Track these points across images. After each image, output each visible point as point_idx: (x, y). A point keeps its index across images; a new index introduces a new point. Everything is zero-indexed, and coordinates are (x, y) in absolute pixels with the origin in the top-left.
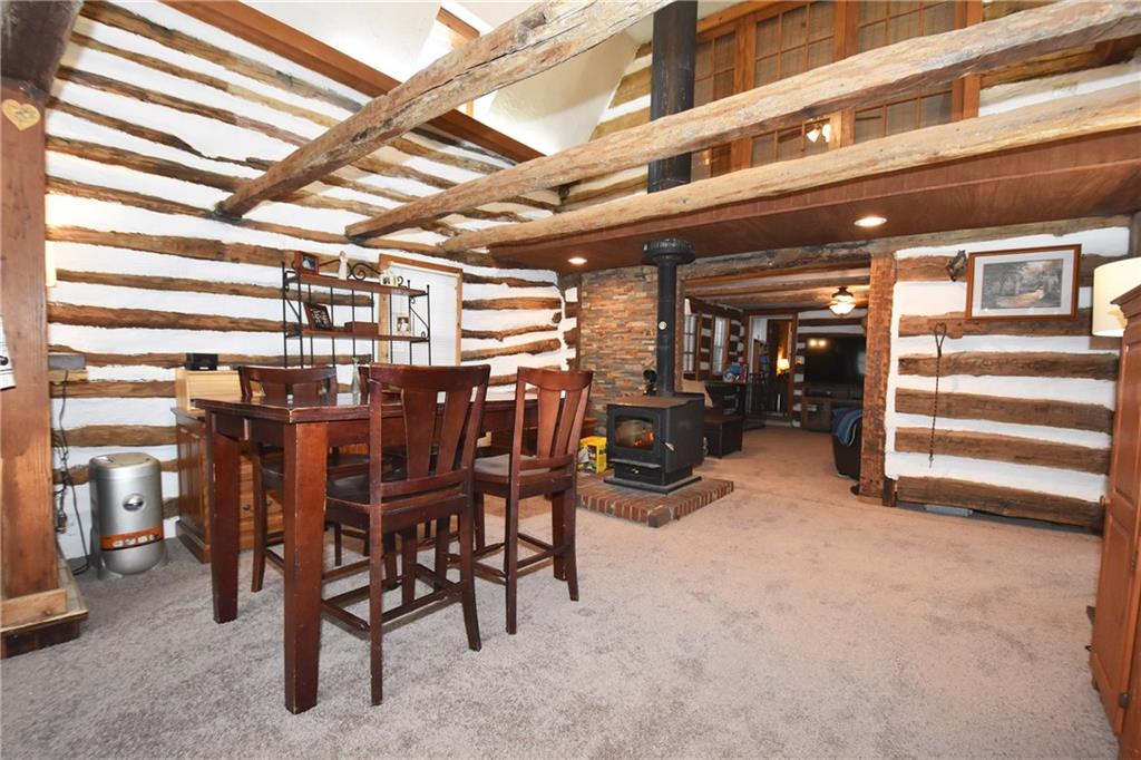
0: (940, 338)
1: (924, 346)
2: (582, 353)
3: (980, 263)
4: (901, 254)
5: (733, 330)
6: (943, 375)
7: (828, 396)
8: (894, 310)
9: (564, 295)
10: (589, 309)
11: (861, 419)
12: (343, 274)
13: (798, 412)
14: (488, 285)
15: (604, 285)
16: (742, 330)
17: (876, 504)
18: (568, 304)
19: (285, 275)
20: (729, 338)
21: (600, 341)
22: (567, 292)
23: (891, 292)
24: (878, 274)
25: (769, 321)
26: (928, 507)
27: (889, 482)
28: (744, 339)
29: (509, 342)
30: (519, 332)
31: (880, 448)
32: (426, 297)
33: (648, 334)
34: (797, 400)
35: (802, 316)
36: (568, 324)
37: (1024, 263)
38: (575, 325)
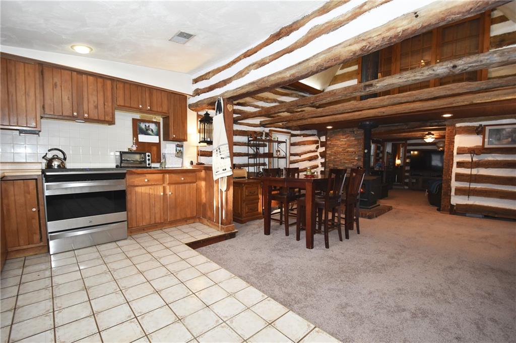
0: (472, 155)
1: (467, 158)
2: (327, 160)
3: (487, 128)
4: (458, 125)
5: (378, 148)
6: (473, 168)
7: (421, 176)
8: (455, 145)
9: (320, 139)
10: (330, 144)
11: (442, 184)
12: (264, 138)
13: (407, 182)
14: (297, 137)
15: (337, 135)
16: (382, 148)
17: (448, 214)
18: (321, 142)
19: (248, 138)
20: (376, 152)
21: (334, 155)
22: (321, 138)
23: (454, 138)
24: (449, 132)
25: (393, 144)
26: (467, 215)
27: (452, 206)
28: (383, 152)
29: (303, 157)
30: (305, 153)
31: (449, 194)
32: (285, 144)
33: (355, 153)
34: (407, 177)
35: (409, 142)
36: (322, 149)
37: (503, 129)
38: (324, 150)
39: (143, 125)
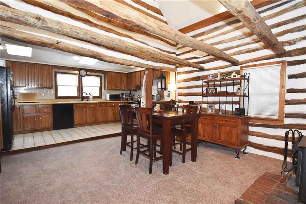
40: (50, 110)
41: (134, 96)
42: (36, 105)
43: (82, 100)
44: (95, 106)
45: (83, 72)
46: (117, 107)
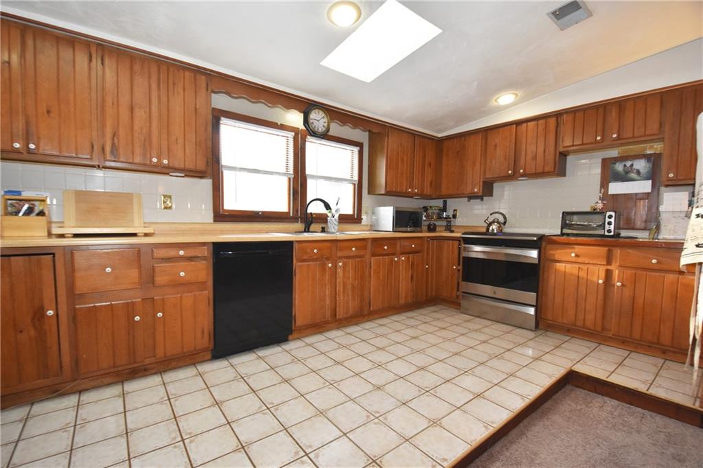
39: (619, 167)
40: (203, 272)
41: (454, 216)
42: (138, 250)
43: (307, 230)
44: (362, 253)
45: (319, 119)
46: (421, 254)
